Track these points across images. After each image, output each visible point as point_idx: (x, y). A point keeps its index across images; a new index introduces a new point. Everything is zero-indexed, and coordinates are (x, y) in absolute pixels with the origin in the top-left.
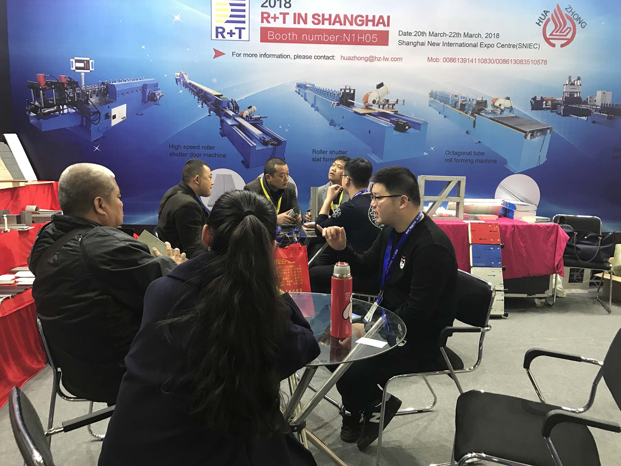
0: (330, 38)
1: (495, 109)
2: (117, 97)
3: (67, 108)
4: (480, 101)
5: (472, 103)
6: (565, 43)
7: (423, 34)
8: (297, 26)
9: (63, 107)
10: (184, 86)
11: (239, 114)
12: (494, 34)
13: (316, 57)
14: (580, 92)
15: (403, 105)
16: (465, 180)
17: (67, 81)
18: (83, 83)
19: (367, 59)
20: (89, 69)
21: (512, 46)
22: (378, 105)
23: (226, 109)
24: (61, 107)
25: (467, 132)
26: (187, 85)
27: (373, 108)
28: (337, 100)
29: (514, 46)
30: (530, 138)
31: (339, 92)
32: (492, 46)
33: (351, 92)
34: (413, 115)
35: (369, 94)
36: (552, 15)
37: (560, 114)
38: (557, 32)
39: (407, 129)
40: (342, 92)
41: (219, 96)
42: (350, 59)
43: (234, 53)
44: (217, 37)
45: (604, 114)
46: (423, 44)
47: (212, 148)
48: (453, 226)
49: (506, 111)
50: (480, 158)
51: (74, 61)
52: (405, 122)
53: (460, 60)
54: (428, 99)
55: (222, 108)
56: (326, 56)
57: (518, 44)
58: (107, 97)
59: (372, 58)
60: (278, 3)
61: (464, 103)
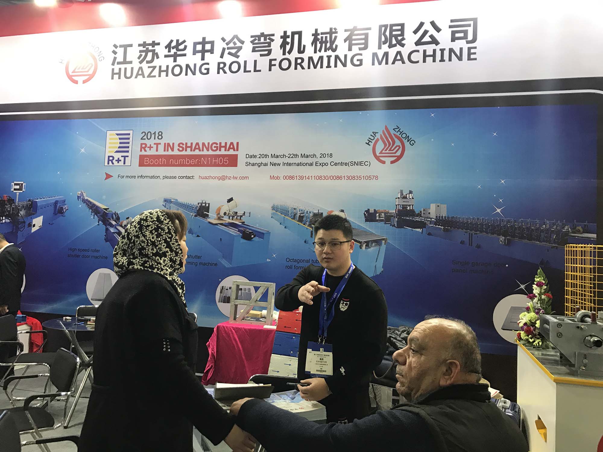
0: (191, 162)
2: (38, 210)
3: (5, 218)
4: (317, 213)
5: (309, 215)
6: (394, 160)
7: (266, 156)
8: (166, 153)
9: (2, 218)
10: (83, 202)
11: (119, 223)
12: (328, 154)
13: (179, 177)
14: (412, 205)
15: (249, 216)
17: (8, 199)
18: (17, 201)
19: (220, 178)
21: (344, 164)
22: (228, 217)
23: (110, 219)
25: (305, 242)
26: (85, 201)
27: (224, 219)
28: (195, 212)
29: (346, 164)
30: (366, 249)
31: (197, 205)
32: (326, 164)
33: (207, 206)
34: (257, 225)
35: (221, 207)
36: (381, 135)
37: (394, 226)
38: (386, 150)
39: (253, 238)
40: (199, 205)
41: (106, 209)
42: (206, 178)
43: (119, 176)
44: (108, 164)
45: (440, 227)
46: (266, 165)
47: (98, 251)
51: (13, 184)
52: (251, 231)
53: (298, 178)
54: (271, 211)
55: (108, 219)
56: (187, 176)
57: (350, 162)
58: (31, 211)
59: (224, 177)
60: (153, 136)
61: (302, 215)
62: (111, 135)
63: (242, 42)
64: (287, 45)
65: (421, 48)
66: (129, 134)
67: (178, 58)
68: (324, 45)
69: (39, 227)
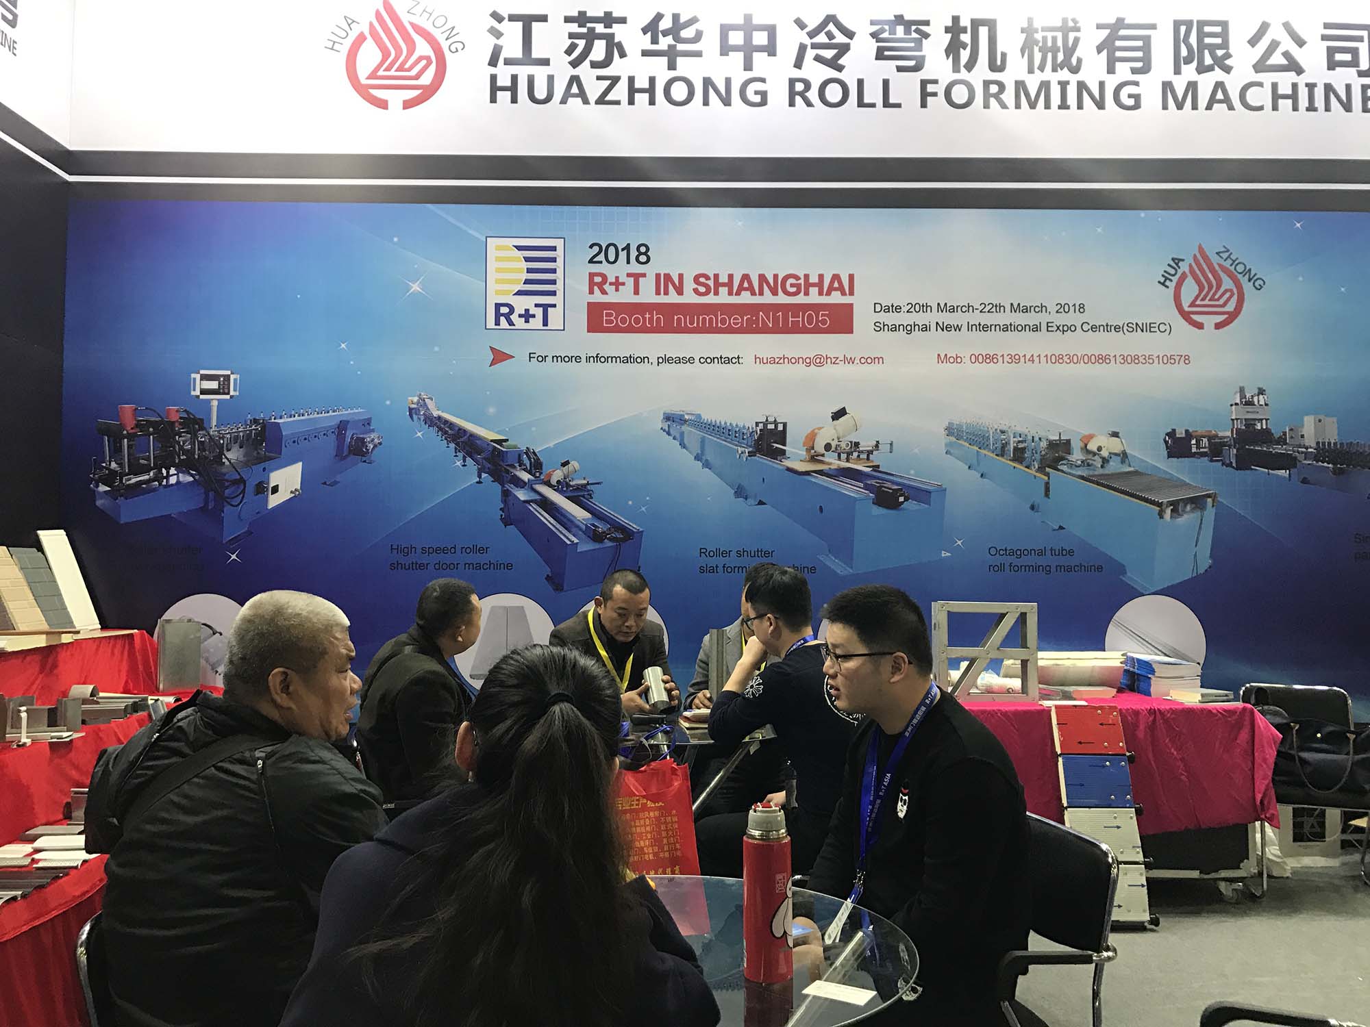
0: (732, 321)
1: (1090, 456)
2: (284, 448)
3: (176, 472)
4: (1055, 440)
5: (1039, 444)
6: (1224, 320)
7: (925, 308)
8: (662, 299)
9: (168, 472)
10: (425, 423)
11: (542, 477)
12: (1074, 305)
13: (702, 360)
14: (1267, 420)
15: (891, 452)
16: (1036, 609)
17: (181, 418)
18: (214, 422)
19: (809, 362)
20: (228, 394)
21: (1113, 328)
22: (837, 454)
23: (515, 467)
24: (164, 471)
25: (1032, 508)
26: (431, 421)
27: (826, 459)
28: (749, 444)
29: (1117, 329)
30: (1171, 517)
31: (753, 428)
32: (1071, 328)
33: (779, 429)
34: (913, 472)
35: (816, 431)
36: (1190, 266)
37: (1230, 465)
38: (1203, 299)
39: (902, 503)
40: (758, 429)
41: (500, 442)
42: (773, 361)
43: (532, 355)
44: (498, 323)
45: (1325, 464)
46: (926, 328)
47: (483, 550)
48: (1016, 713)
49: (1114, 461)
50: (1065, 561)
51: (198, 377)
52: (896, 487)
53: (1007, 359)
54: (942, 439)
55: (508, 468)
56: (723, 356)
57: (1125, 325)
58: (261, 449)
59: (820, 359)
60: (623, 255)
61: (1021, 446)
62: (499, 248)
63: (850, 34)
64: (961, 50)
65: (1267, 78)
66: (554, 249)
67: (680, 61)
68: (1050, 55)
69: (292, 492)
